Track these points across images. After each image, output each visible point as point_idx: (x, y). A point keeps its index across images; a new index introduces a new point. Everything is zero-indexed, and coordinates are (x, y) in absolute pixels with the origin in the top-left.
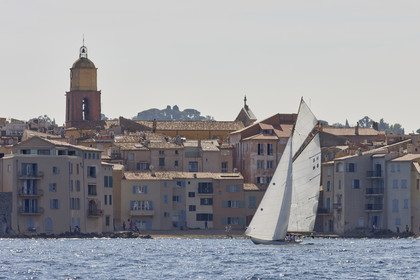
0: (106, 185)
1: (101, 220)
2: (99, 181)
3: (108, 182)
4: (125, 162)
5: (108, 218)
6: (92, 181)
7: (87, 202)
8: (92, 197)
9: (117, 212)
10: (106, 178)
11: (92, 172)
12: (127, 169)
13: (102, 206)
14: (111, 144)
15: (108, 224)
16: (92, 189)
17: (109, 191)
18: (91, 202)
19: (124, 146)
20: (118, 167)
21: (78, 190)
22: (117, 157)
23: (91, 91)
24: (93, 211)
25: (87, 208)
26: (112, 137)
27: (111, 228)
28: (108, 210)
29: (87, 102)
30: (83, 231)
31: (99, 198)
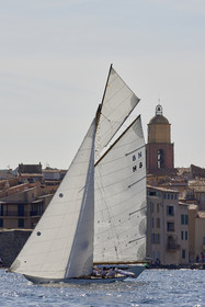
0: (183, 223)
1: (178, 254)
2: (176, 219)
3: (185, 220)
4: (198, 203)
5: (184, 252)
6: (170, 218)
7: (166, 238)
8: (170, 233)
9: (192, 246)
10: (182, 216)
11: (170, 211)
12: (200, 209)
13: (179, 242)
14: (185, 187)
15: (184, 257)
16: (170, 226)
17: (185, 228)
18: (170, 237)
19: (197, 189)
20: (193, 207)
21: (159, 226)
22: (191, 198)
23: (165, 144)
24: (171, 246)
25: (166, 242)
26: (186, 181)
27: (186, 260)
28: (184, 244)
29: (162, 152)
30: (162, 263)
31: (177, 234)
